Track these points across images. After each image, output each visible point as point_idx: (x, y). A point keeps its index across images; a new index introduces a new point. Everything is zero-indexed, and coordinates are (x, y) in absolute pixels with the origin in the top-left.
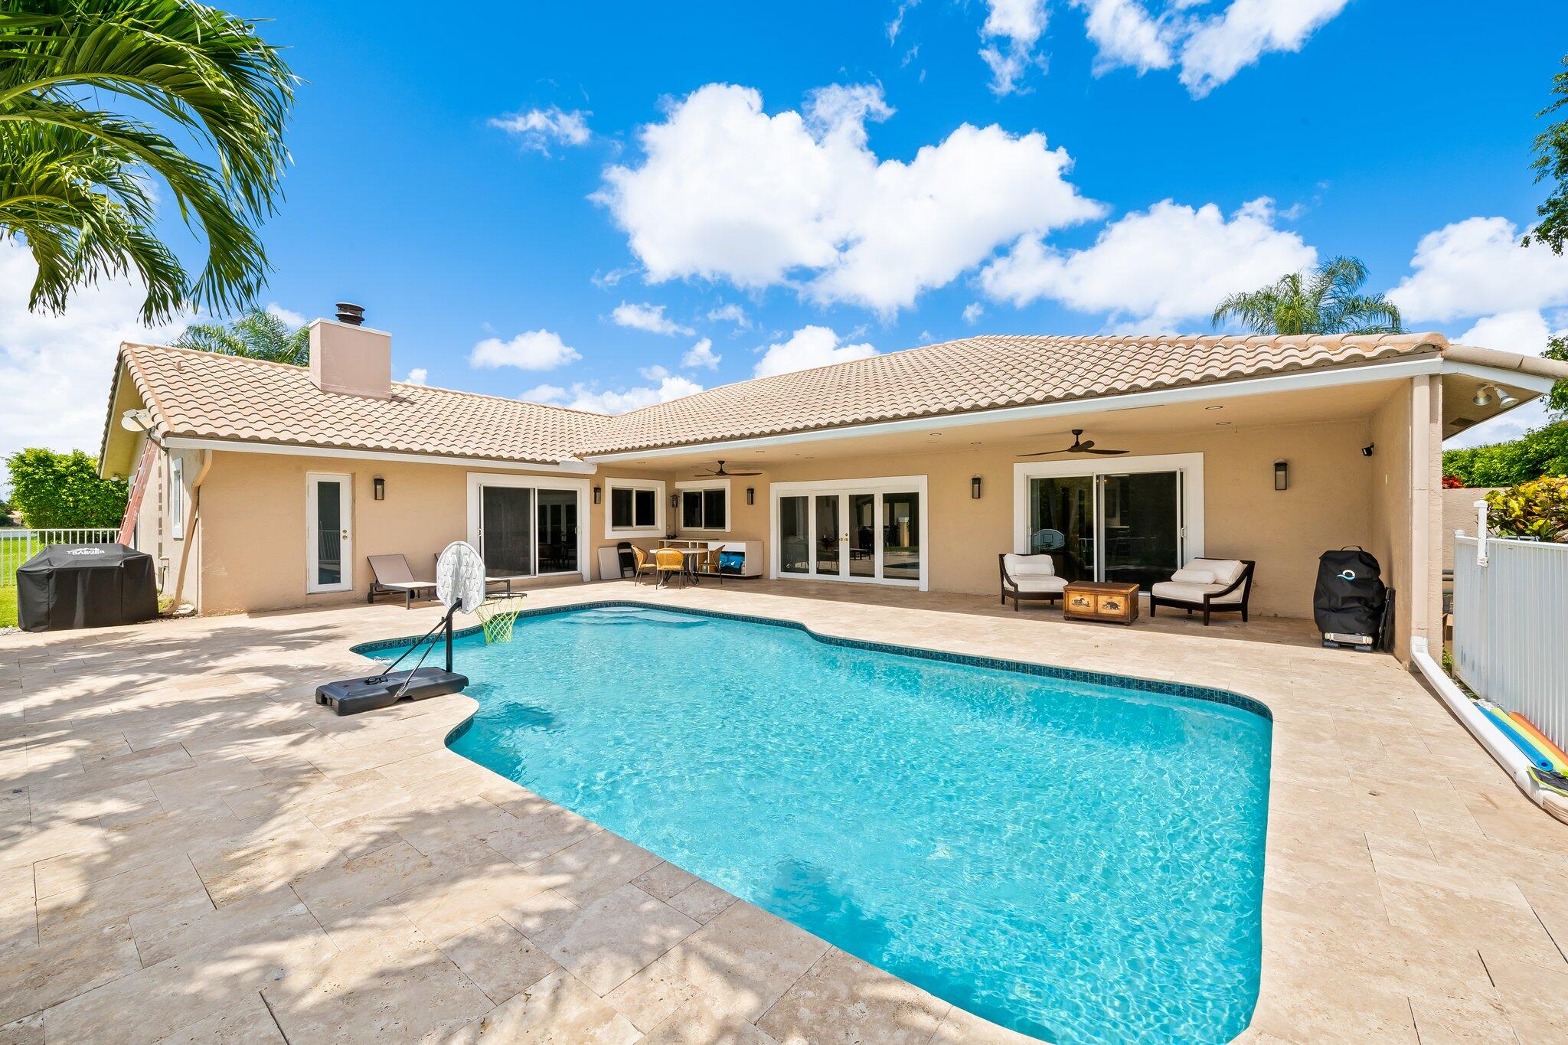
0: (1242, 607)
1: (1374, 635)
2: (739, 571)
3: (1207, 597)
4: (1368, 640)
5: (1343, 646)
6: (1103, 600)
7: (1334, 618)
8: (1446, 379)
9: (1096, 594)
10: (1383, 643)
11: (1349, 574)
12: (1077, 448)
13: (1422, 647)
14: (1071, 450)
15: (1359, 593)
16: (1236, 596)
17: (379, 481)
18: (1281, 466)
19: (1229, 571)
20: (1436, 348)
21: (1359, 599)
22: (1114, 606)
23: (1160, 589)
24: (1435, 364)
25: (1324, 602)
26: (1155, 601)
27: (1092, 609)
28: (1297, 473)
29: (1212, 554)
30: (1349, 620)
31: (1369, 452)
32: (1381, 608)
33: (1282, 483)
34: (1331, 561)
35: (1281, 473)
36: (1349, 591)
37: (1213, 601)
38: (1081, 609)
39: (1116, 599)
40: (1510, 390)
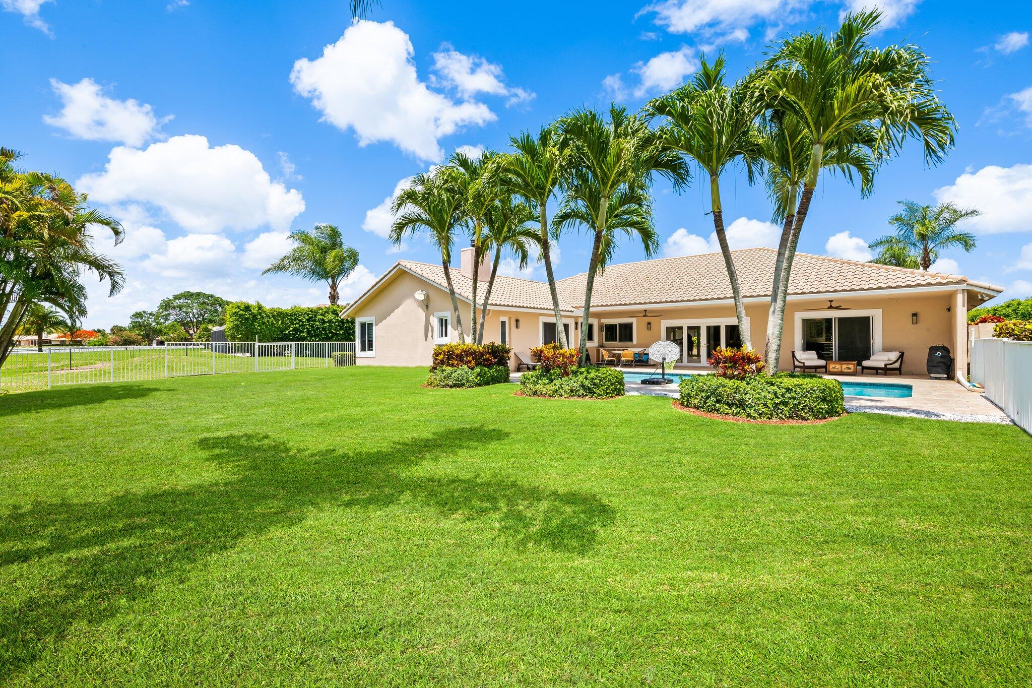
0: (899, 369)
1: (948, 375)
2: (647, 361)
3: (886, 365)
4: (945, 376)
5: (937, 378)
6: (844, 366)
7: (934, 369)
8: (968, 292)
9: (842, 364)
10: (951, 377)
11: (939, 354)
12: (831, 307)
13: (960, 374)
14: (829, 308)
15: (942, 360)
16: (897, 365)
17: (517, 321)
18: (915, 315)
19: (894, 356)
20: (965, 281)
21: (943, 362)
22: (849, 368)
23: (865, 363)
24: (964, 286)
25: (930, 364)
26: (864, 368)
27: (840, 370)
28: (921, 317)
29: (886, 349)
30: (939, 370)
31: (949, 310)
32: (950, 365)
33: (915, 321)
34: (933, 350)
35: (915, 317)
36: (939, 360)
37: (888, 366)
38: (835, 370)
39: (850, 366)
40: (987, 295)
